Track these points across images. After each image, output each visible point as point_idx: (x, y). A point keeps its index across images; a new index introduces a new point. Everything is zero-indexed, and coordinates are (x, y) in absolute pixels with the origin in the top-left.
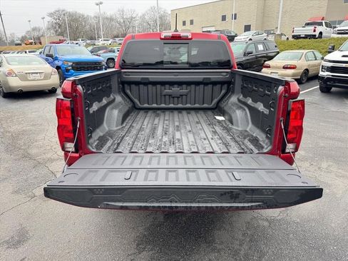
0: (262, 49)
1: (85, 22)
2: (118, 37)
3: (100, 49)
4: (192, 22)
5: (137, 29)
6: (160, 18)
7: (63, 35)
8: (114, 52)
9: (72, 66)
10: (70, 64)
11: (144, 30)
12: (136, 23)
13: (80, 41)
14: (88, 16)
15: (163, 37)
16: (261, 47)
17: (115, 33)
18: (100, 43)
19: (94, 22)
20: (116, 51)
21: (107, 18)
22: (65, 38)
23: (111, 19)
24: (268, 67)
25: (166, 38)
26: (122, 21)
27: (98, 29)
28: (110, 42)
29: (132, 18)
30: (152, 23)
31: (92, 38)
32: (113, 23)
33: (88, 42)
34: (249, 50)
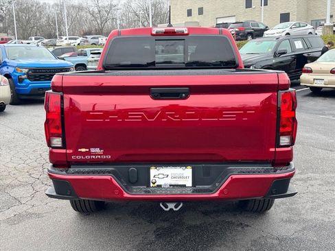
0: (301, 47)
1: (40, 13)
2: (90, 34)
3: (64, 51)
4: (201, 11)
5: (118, 22)
6: (154, 5)
7: (6, 32)
8: (85, 55)
9: (27, 74)
10: (25, 71)
11: (129, 24)
12: (118, 14)
13: (33, 41)
14: (45, 3)
15: (154, 33)
16: (299, 45)
17: (86, 28)
18: (64, 42)
19: (53, 12)
20: (88, 53)
21: (73, 7)
22: (9, 37)
23: (80, 8)
24: (310, 71)
25: (158, 34)
26: (96, 10)
27: (61, 22)
28: (78, 41)
29: (111, 6)
30: (141, 13)
31: (50, 36)
32: (83, 13)
33: (46, 41)
34: (281, 49)
